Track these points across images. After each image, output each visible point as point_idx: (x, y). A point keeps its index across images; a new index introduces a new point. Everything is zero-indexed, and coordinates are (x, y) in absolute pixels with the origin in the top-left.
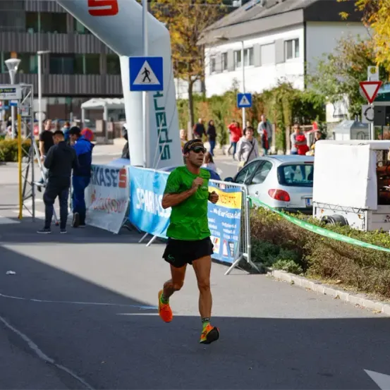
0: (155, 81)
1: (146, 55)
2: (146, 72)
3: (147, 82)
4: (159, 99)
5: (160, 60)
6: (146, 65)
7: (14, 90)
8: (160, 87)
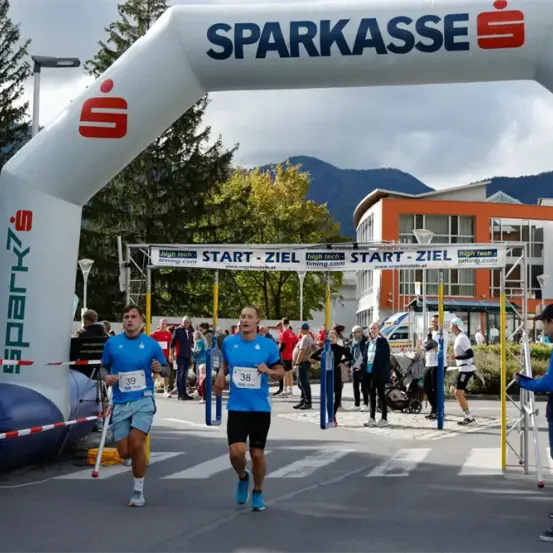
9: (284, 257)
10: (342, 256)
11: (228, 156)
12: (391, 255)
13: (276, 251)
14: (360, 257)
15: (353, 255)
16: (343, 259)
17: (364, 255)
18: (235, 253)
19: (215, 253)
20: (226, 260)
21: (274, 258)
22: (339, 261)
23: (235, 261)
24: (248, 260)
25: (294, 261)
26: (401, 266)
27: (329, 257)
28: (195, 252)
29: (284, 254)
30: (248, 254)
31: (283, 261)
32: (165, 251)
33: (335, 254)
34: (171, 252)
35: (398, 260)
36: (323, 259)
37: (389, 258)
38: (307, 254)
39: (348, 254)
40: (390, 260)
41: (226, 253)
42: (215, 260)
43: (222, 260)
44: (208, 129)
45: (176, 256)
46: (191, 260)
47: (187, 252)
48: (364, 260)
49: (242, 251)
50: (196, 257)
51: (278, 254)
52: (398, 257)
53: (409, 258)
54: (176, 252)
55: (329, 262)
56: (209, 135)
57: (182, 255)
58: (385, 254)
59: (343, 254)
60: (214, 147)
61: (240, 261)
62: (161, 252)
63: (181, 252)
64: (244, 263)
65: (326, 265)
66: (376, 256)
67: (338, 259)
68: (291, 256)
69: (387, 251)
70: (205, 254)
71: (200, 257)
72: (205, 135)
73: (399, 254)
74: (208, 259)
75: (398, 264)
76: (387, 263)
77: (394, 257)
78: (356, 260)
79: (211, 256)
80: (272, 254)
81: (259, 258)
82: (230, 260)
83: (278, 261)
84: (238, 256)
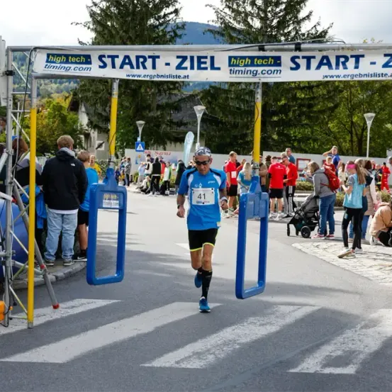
9: (200, 63)
10: (277, 61)
11: (325, 32)
12: (347, 59)
13: (188, 54)
14: (303, 62)
15: (293, 59)
16: (279, 65)
17: (309, 59)
18: (138, 57)
19: (113, 57)
20: (127, 67)
21: (187, 64)
22: (273, 68)
23: (138, 67)
24: (154, 67)
25: (213, 67)
26: (360, 75)
27: (259, 62)
28: (89, 57)
29: (199, 58)
30: (154, 58)
31: (199, 68)
32: (53, 55)
33: (267, 58)
34: (60, 55)
35: (357, 67)
36: (253, 65)
37: (344, 63)
38: (230, 58)
39: (286, 58)
40: (345, 68)
41: (127, 57)
42: (114, 66)
43: (121, 67)
44: (311, 13)
45: (67, 62)
46: (84, 66)
47: (79, 56)
48: (308, 67)
49: (146, 54)
50: (90, 63)
51: (192, 58)
52: (357, 62)
53: (373, 63)
54: (67, 56)
55: (260, 69)
56: (311, 17)
57: (74, 59)
58: (338, 58)
59: (279, 58)
60: (315, 26)
61: (145, 68)
62: (48, 55)
63: (72, 56)
64: (150, 71)
65: (255, 74)
66: (325, 61)
67: (270, 65)
68: (208, 61)
69: (341, 53)
70: (101, 58)
71: (96, 63)
72: (308, 17)
73: (357, 58)
74: (105, 66)
75: (356, 72)
76: (341, 71)
77: (352, 62)
78: (298, 67)
79: (108, 61)
80: (184, 58)
81: (168, 64)
82: (132, 67)
83: (192, 68)
84: (141, 62)
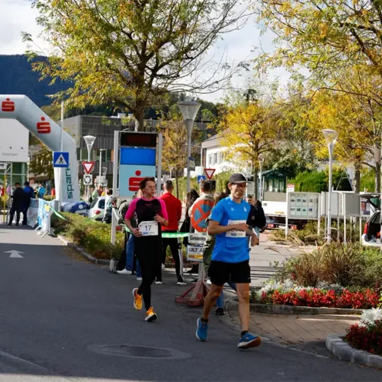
0: (65, 163)
1: (62, 151)
2: (61, 159)
3: (61, 163)
4: (68, 171)
5: (67, 154)
6: (61, 156)
7: (3, 165)
8: (67, 166)
